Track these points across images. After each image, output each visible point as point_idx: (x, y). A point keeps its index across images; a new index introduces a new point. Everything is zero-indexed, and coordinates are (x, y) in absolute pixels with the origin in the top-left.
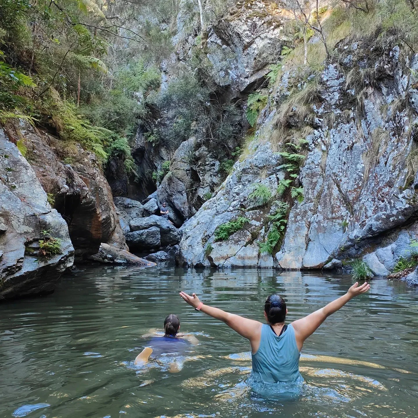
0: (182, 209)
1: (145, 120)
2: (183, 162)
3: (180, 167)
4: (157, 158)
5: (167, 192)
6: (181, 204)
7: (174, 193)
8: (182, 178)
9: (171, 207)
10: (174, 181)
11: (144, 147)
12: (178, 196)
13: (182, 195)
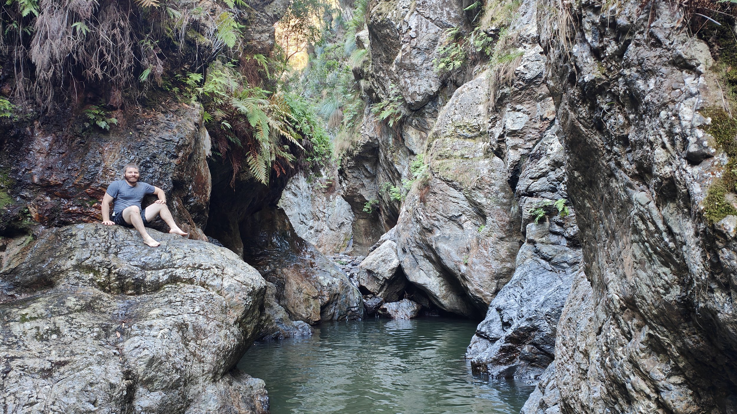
0: (463, 268)
1: (373, 77)
2: (459, 137)
3: (451, 152)
4: (400, 155)
5: (418, 221)
6: (460, 253)
7: (436, 223)
8: (460, 179)
9: (431, 261)
10: (436, 190)
11: (377, 139)
12: (451, 229)
13: (461, 226)
